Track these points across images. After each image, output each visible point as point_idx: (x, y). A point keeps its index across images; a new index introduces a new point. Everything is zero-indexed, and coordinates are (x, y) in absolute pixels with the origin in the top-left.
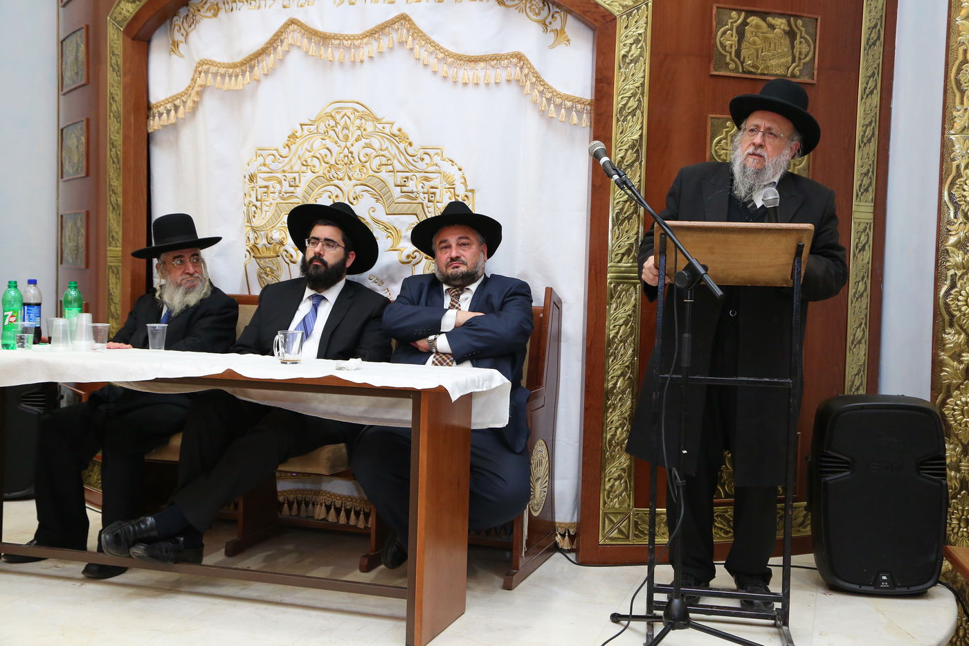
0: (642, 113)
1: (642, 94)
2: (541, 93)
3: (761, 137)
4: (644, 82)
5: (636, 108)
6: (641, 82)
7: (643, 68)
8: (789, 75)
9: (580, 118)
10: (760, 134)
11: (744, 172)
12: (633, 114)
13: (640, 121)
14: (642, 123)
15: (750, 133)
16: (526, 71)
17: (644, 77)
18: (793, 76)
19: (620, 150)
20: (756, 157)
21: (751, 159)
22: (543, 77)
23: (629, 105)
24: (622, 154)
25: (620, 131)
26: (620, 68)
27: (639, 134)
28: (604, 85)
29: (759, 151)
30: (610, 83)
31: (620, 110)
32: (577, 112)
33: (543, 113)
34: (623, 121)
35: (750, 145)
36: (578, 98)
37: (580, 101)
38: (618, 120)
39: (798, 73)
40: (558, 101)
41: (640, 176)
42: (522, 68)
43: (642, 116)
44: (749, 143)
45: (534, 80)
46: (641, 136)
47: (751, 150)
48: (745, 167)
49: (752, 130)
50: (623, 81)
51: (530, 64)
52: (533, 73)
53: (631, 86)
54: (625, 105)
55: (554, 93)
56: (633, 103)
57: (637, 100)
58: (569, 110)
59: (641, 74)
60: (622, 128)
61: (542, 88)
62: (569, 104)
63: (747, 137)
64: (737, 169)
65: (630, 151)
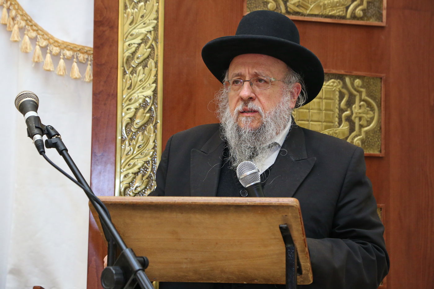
0: (156, 63)
1: (156, 39)
2: (34, 40)
3: (249, 88)
4: (157, 25)
5: (148, 57)
6: (153, 25)
7: (155, 8)
8: (348, 16)
9: (82, 71)
10: (246, 84)
11: (240, 136)
12: (144, 63)
13: (153, 73)
14: (156, 75)
15: (234, 86)
16: (13, 13)
17: (157, 19)
18: (354, 17)
19: (128, 110)
20: (249, 115)
21: (243, 119)
22: (36, 20)
23: (138, 54)
24: (130, 115)
25: (128, 86)
26: (126, 7)
27: (153, 89)
28: (105, 29)
29: (251, 105)
30: (114, 26)
31: (127, 60)
32: (79, 63)
33: (37, 64)
34: (132, 73)
35: (238, 101)
36: (79, 46)
37: (81, 50)
38: (124, 73)
39: (361, 14)
40: (56, 50)
41: (154, 142)
42: (8, 9)
43: (156, 66)
44: (237, 98)
45: (23, 24)
46: (155, 92)
47: (240, 107)
48: (238, 129)
49: (235, 82)
50: (130, 24)
51: (18, 5)
52: (22, 15)
53: (141, 30)
54: (134, 53)
55: (51, 41)
56: (144, 51)
57: (150, 47)
58: (69, 60)
59: (154, 15)
60: (129, 82)
61: (34, 34)
62: (68, 53)
63: (232, 93)
64: (230, 133)
65: (141, 110)
